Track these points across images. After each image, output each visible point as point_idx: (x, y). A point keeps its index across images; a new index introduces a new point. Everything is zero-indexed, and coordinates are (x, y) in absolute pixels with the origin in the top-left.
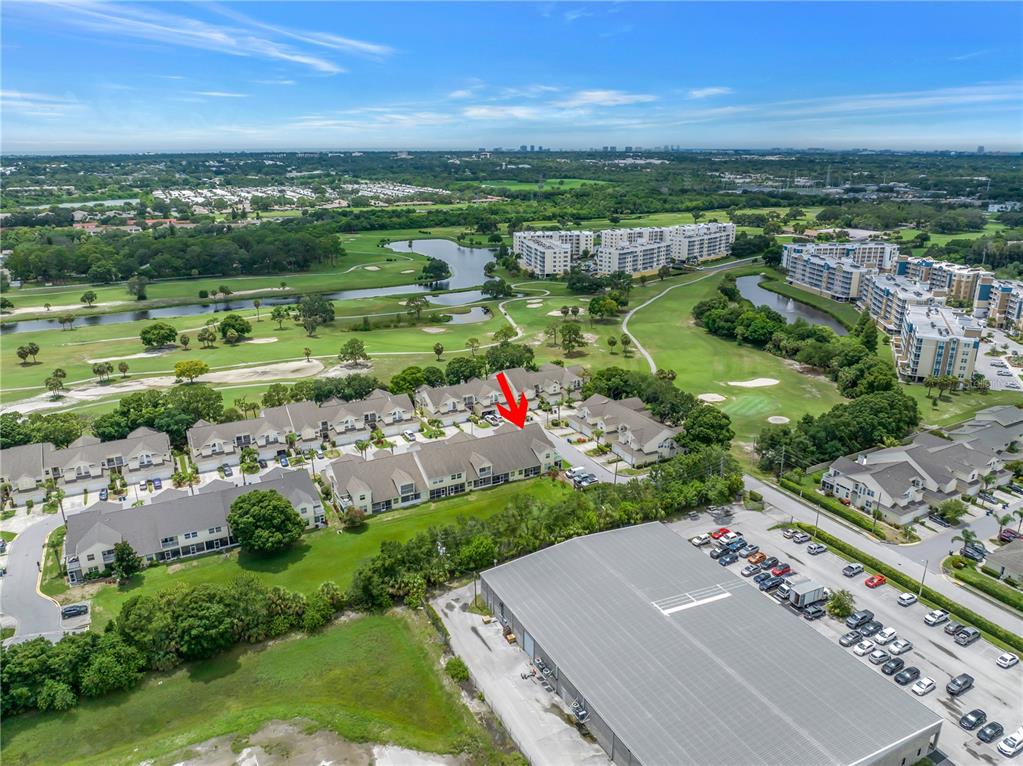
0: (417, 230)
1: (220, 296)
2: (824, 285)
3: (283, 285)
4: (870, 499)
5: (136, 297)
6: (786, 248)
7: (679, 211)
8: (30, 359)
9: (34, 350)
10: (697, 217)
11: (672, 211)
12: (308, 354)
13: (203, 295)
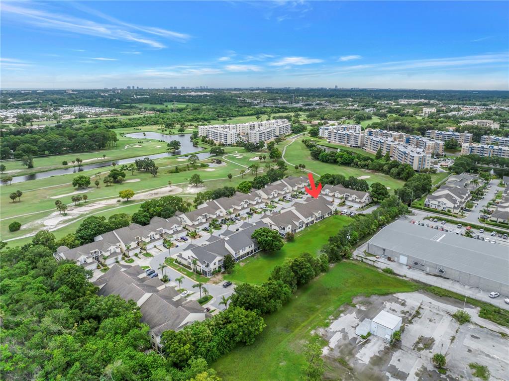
0: (133, 128)
1: (76, 163)
2: (346, 142)
3: (104, 156)
4: (445, 206)
5: (27, 167)
6: (321, 128)
7: (245, 115)
8: (17, 199)
9: (19, 194)
10: (258, 118)
11: (242, 116)
12: (170, 184)
13: (65, 163)
